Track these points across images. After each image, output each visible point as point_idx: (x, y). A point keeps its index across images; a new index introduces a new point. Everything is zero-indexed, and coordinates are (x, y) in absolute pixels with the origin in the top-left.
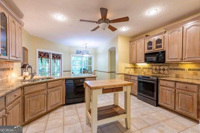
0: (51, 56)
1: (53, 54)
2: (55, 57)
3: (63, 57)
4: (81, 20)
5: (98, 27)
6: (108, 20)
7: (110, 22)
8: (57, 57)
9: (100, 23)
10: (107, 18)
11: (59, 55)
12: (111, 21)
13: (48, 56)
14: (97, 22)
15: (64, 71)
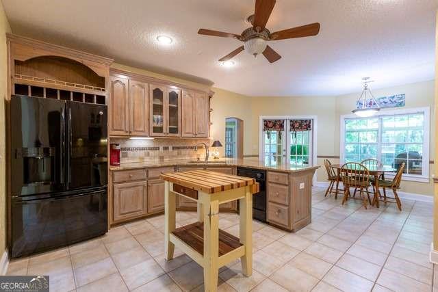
0: (287, 126)
1: (291, 121)
2: (297, 125)
3: (316, 126)
4: (202, 32)
5: (242, 48)
6: (268, 31)
7: (271, 37)
8: (301, 125)
9: (246, 40)
10: (266, 27)
11: (306, 121)
12: (274, 34)
13: (282, 126)
14: (238, 37)
15: (318, 157)
